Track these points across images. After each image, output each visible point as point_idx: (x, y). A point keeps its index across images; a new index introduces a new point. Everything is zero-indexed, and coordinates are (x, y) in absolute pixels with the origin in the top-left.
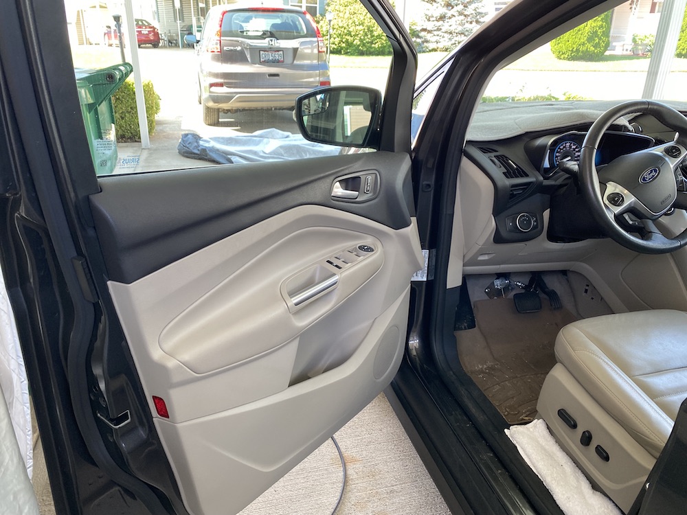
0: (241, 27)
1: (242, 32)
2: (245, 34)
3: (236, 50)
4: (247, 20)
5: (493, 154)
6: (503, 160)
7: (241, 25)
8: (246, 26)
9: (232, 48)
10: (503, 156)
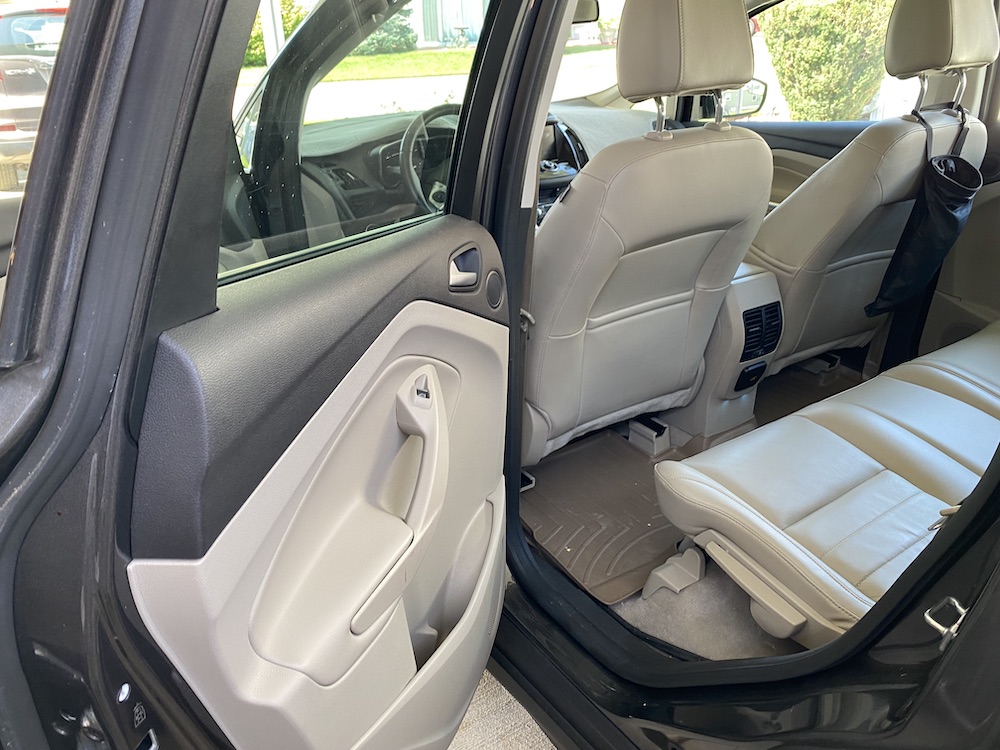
0: (29, 39)
1: (33, 46)
2: (37, 48)
3: (26, 74)
4: (37, 27)
5: (331, 170)
6: (340, 173)
7: (28, 36)
8: (37, 36)
9: (19, 71)
10: (342, 170)
